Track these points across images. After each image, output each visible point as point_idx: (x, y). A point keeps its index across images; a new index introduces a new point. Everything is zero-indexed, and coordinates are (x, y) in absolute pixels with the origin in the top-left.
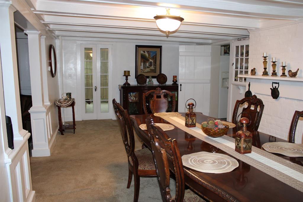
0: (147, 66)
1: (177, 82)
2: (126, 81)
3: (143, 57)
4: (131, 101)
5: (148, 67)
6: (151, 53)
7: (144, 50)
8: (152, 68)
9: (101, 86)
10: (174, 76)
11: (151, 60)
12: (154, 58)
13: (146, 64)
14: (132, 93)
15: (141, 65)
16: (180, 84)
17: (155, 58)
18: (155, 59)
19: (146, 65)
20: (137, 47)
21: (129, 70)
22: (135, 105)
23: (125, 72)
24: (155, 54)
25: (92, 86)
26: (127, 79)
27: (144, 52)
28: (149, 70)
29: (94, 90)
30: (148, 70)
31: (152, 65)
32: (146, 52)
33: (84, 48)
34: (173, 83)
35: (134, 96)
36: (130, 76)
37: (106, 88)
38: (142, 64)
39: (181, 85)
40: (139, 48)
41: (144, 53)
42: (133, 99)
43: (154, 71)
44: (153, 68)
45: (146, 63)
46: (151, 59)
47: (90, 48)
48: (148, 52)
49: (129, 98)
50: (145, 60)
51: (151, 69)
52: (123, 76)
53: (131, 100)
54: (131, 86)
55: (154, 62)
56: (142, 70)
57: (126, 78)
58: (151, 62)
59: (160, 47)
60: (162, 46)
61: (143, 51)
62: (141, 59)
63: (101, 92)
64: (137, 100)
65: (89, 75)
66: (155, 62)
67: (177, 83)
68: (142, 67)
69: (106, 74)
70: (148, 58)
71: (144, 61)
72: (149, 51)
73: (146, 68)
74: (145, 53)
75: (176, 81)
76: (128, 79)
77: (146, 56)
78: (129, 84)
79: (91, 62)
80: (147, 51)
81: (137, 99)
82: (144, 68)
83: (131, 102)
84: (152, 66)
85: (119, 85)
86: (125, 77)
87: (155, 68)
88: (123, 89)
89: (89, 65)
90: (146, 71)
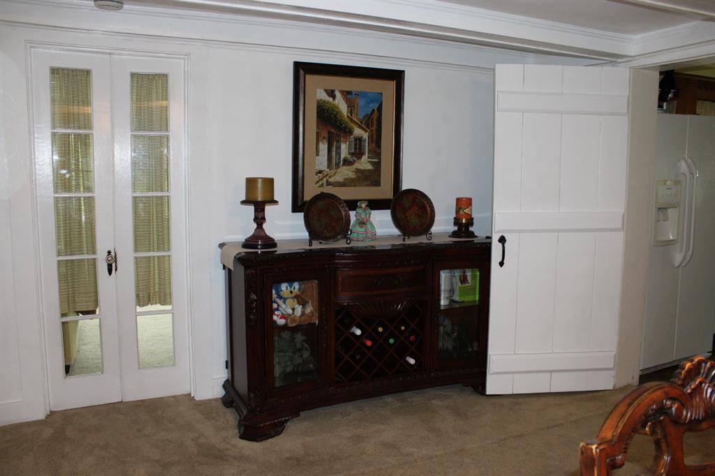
0: (342, 156)
1: (472, 224)
2: (255, 226)
3: (326, 116)
4: (281, 322)
5: (347, 162)
6: (361, 102)
7: (330, 88)
8: (365, 163)
9: (136, 250)
10: (458, 200)
11: (358, 132)
12: (373, 122)
13: (339, 148)
14: (284, 286)
15: (317, 155)
16: (500, 235)
17: (375, 122)
18: (375, 127)
19: (339, 154)
20: (302, 70)
21: (271, 177)
22: (299, 337)
23: (251, 182)
24: (376, 106)
25: (94, 252)
26: (260, 219)
27: (331, 94)
28: (352, 175)
29: (102, 268)
30: (346, 173)
31: (363, 154)
32: (338, 94)
33: (48, 72)
34: (456, 228)
35: (296, 297)
36: (276, 202)
37: (159, 257)
38: (324, 147)
39: (502, 240)
40: (308, 77)
41: (331, 99)
42: (290, 311)
43: (371, 178)
44: (369, 167)
45: (338, 141)
46: (360, 127)
47: (83, 71)
48: (346, 94)
49: (275, 306)
50: (333, 130)
51: (358, 171)
52: (243, 202)
53: (283, 317)
54: (280, 250)
55: (370, 137)
56: (320, 172)
57: (256, 210)
58: (359, 140)
59: (397, 77)
60: (404, 71)
61: (326, 91)
62: (317, 126)
63: (137, 275)
64: (312, 312)
65: (79, 199)
66: (377, 140)
67: (471, 229)
68: (321, 161)
69: (160, 194)
70: (347, 120)
71: (329, 133)
72: (349, 93)
73: (338, 166)
74: (334, 97)
75: (470, 222)
76: (264, 219)
77: (339, 112)
78: (270, 243)
79: (87, 136)
80: (342, 92)
81: (309, 310)
82: (329, 166)
83: (285, 327)
84: (365, 158)
85: (221, 245)
86: (251, 209)
87: (377, 165)
88: (246, 268)
89: (77, 151)
90: (338, 178)
